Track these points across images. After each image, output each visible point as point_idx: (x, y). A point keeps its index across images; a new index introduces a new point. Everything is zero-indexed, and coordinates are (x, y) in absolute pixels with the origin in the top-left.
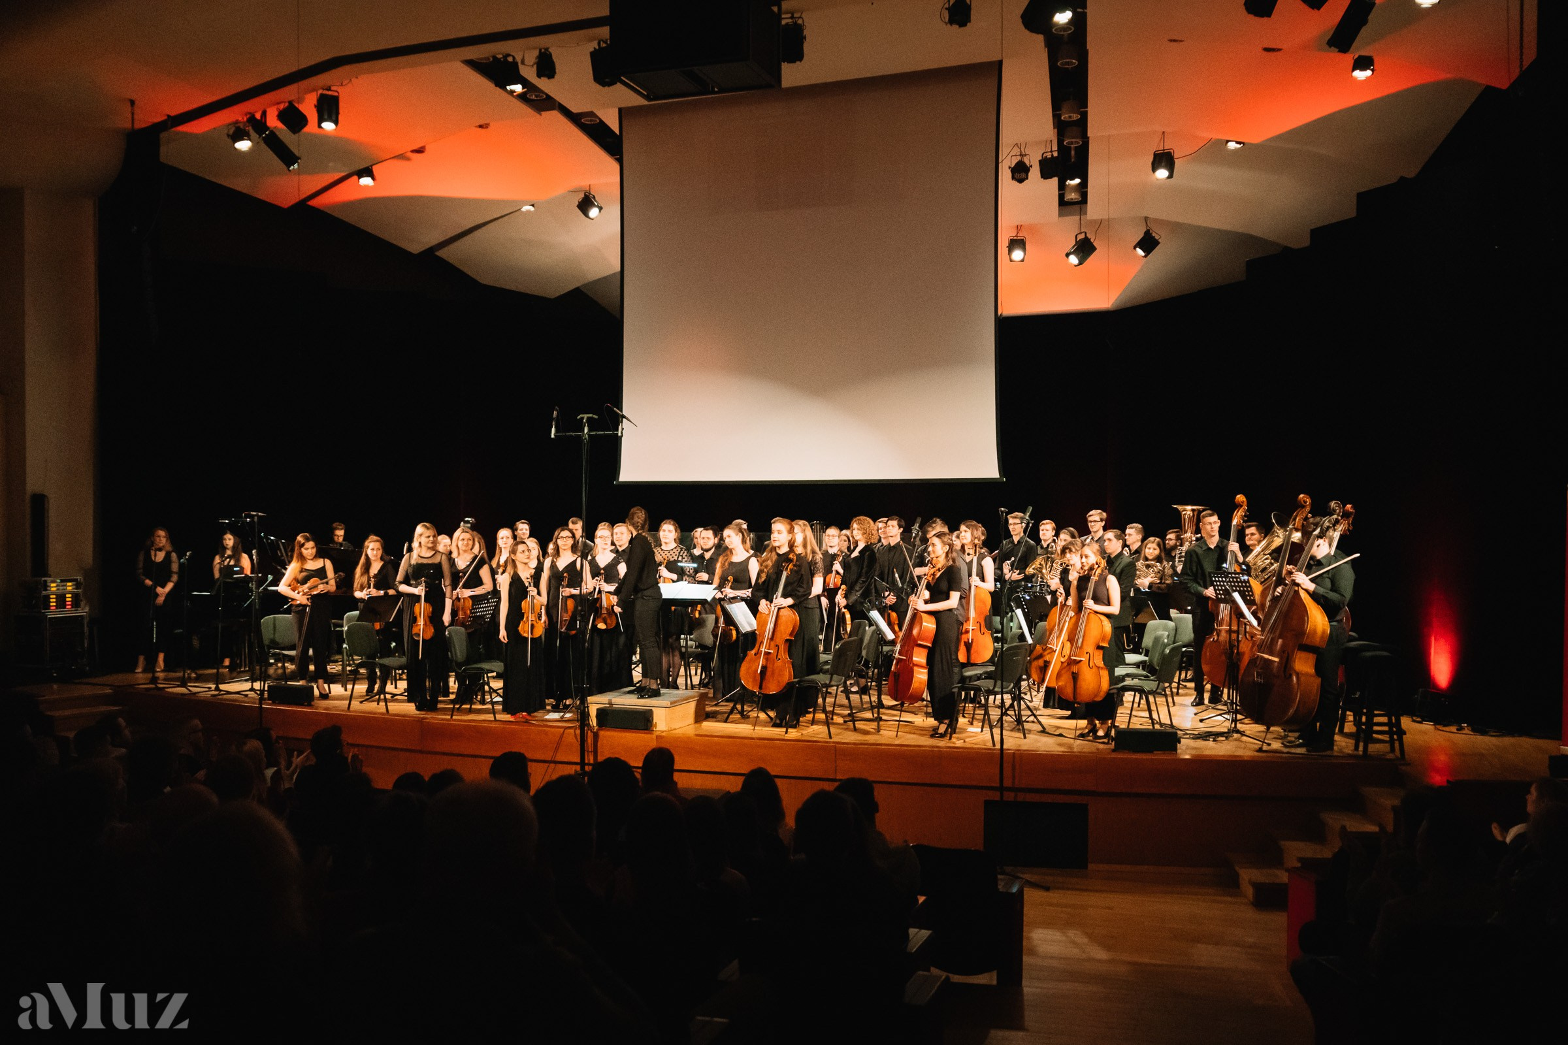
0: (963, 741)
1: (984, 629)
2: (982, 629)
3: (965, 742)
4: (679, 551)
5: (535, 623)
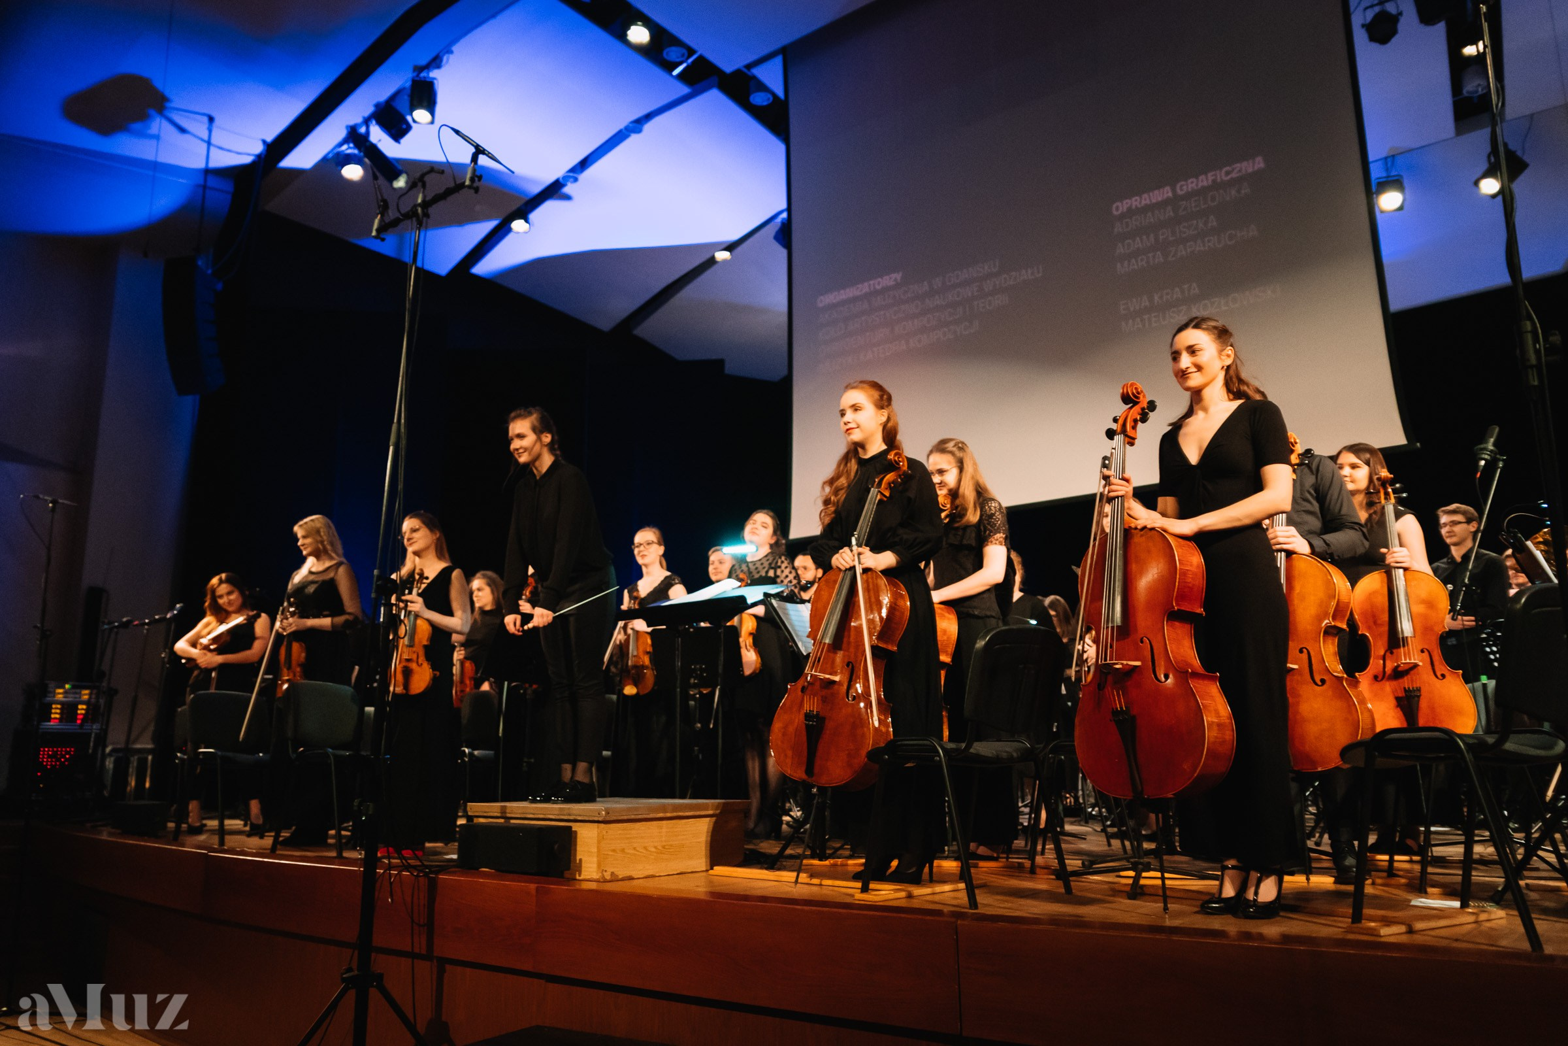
0: (1403, 929)
1: (1442, 668)
2: (1436, 663)
3: (1411, 931)
4: (770, 561)
5: (414, 666)
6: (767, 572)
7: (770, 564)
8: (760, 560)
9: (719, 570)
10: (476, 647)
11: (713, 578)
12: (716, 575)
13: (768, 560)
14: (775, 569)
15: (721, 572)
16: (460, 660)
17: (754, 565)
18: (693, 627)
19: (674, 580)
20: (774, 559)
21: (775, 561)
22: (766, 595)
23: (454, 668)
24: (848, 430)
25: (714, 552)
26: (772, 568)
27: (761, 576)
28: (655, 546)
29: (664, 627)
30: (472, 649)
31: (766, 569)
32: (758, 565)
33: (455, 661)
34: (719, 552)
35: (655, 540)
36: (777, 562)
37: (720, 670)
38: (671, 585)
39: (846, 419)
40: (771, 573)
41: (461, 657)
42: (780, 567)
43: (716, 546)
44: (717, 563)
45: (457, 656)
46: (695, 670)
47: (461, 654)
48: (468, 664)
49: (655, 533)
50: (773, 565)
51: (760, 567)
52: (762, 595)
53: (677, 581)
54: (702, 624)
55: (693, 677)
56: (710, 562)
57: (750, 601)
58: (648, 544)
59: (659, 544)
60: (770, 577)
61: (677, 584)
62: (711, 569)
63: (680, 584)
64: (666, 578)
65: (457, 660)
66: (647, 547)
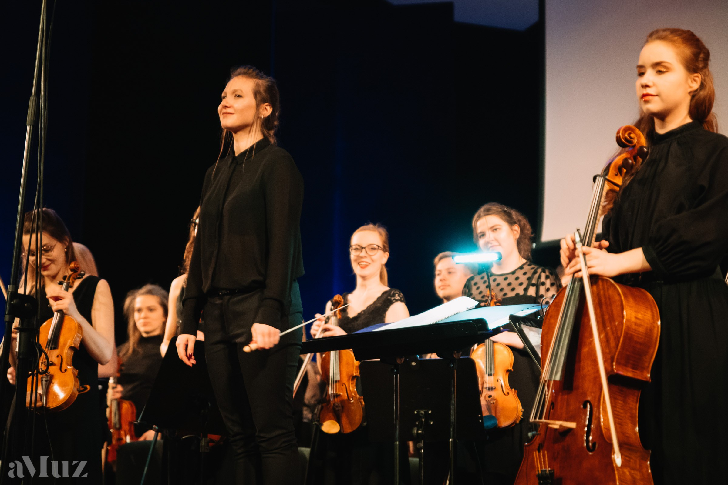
6: (526, 290)
7: (529, 279)
8: (513, 273)
9: (447, 283)
10: (136, 384)
11: (441, 293)
12: (442, 289)
13: (525, 274)
14: (537, 286)
15: (449, 286)
16: (116, 399)
17: (506, 279)
18: (415, 360)
19: (394, 295)
20: (535, 273)
21: (537, 276)
22: (513, 318)
23: (108, 410)
24: (644, 96)
25: (441, 259)
26: (533, 285)
27: (517, 294)
28: (380, 252)
29: (379, 360)
30: (130, 387)
31: (524, 286)
32: (511, 279)
33: (109, 403)
34: (450, 258)
35: (381, 245)
36: (539, 277)
37: (453, 417)
38: (390, 303)
39: (645, 80)
40: (532, 292)
41: (118, 396)
42: (543, 284)
43: (444, 251)
44: (444, 273)
45: (114, 395)
46: (418, 416)
47: (117, 392)
48: (126, 406)
49: (380, 234)
50: (534, 281)
51: (515, 284)
52: (508, 318)
53: (397, 297)
54: (429, 356)
55: (417, 426)
56: (437, 272)
57: (491, 326)
58: (373, 249)
59: (384, 250)
60: (531, 297)
61: (397, 300)
62: (437, 282)
63: (401, 301)
64: (385, 293)
65: (112, 400)
66: (371, 253)
